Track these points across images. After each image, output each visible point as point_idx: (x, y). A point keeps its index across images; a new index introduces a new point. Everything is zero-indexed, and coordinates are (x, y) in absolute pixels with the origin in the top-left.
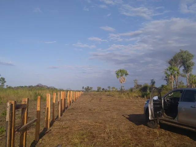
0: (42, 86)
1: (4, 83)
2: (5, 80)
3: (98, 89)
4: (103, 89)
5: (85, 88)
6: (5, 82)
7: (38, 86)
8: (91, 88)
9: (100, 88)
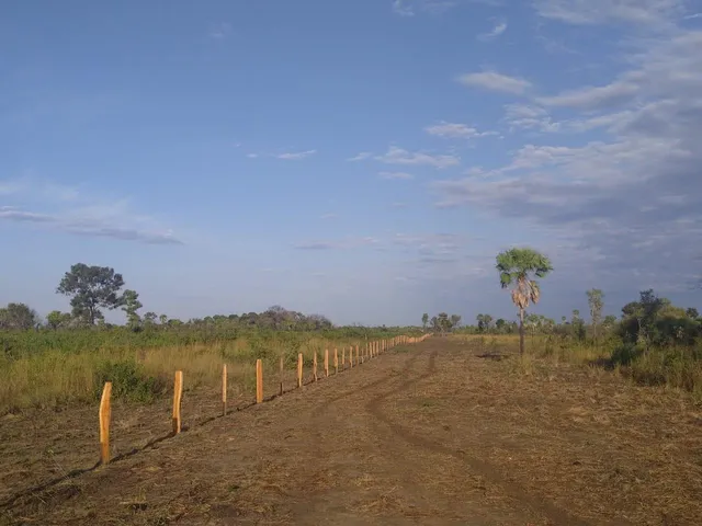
0: (286, 313)
1: (135, 309)
2: (138, 299)
3: (481, 323)
4: (500, 322)
5: (435, 319)
6: (139, 306)
7: (270, 314)
8: (456, 319)
9: (488, 318)
